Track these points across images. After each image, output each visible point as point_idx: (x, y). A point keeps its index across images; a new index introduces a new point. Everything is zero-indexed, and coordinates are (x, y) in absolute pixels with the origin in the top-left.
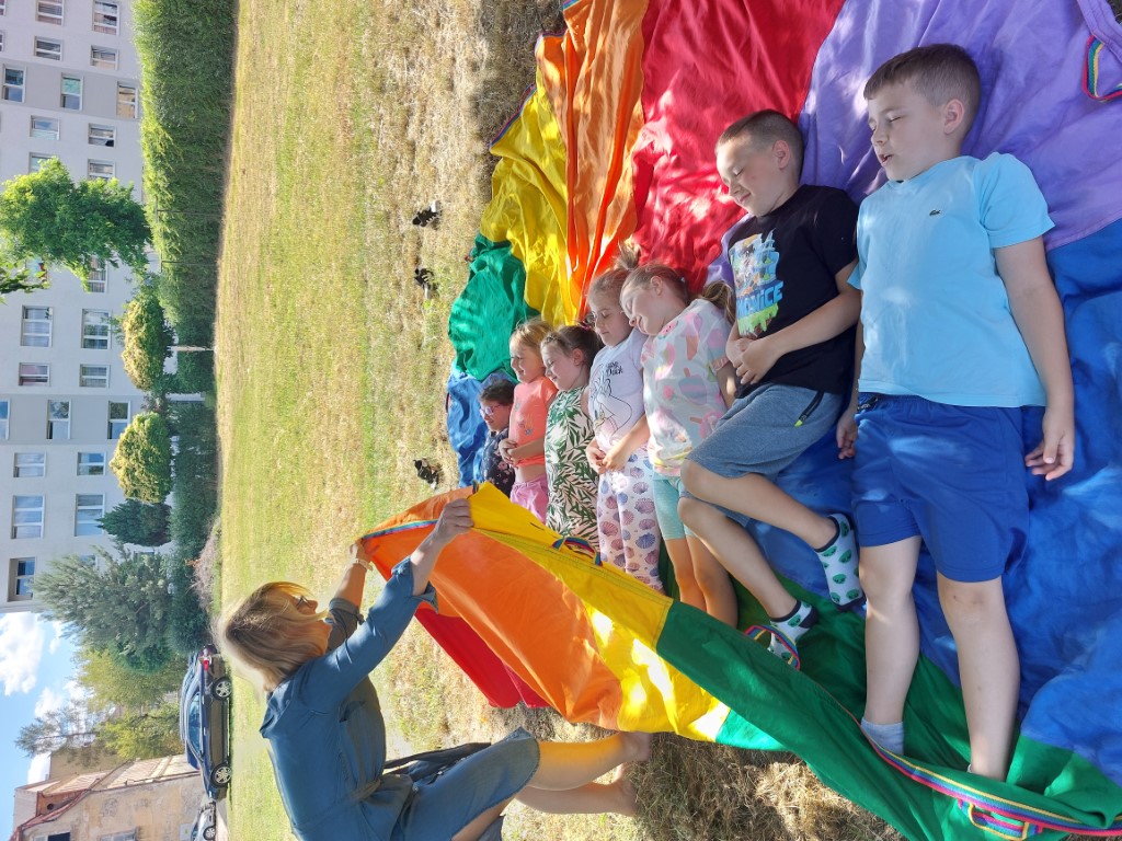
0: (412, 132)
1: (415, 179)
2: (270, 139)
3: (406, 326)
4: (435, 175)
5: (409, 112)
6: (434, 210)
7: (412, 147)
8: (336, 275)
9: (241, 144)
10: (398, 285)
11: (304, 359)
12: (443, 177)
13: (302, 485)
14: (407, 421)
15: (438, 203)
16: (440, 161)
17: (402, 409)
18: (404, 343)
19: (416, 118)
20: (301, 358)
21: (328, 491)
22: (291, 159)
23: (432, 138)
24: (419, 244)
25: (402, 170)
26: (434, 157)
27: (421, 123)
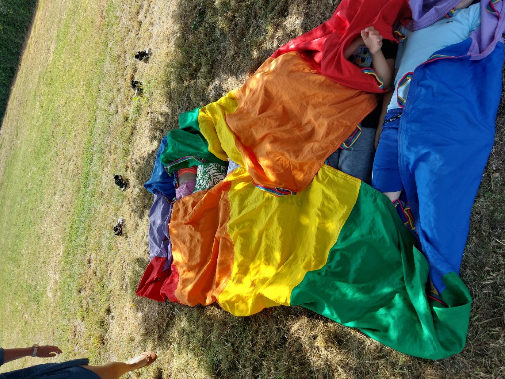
0: (140, 17)
1: (138, 39)
2: (55, 25)
3: (120, 110)
4: (150, 37)
5: (141, 7)
6: (147, 52)
7: (140, 23)
8: (82, 89)
9: (37, 29)
10: (119, 91)
11: (55, 132)
12: (155, 37)
13: (42, 195)
14: (112, 158)
15: (150, 50)
16: (155, 30)
17: (110, 152)
18: (120, 118)
19: (144, 10)
20: (53, 132)
21: (57, 197)
22: (66, 34)
23: (152, 18)
24: (135, 71)
25: (132, 35)
26: (151, 28)
27: (147, 12)
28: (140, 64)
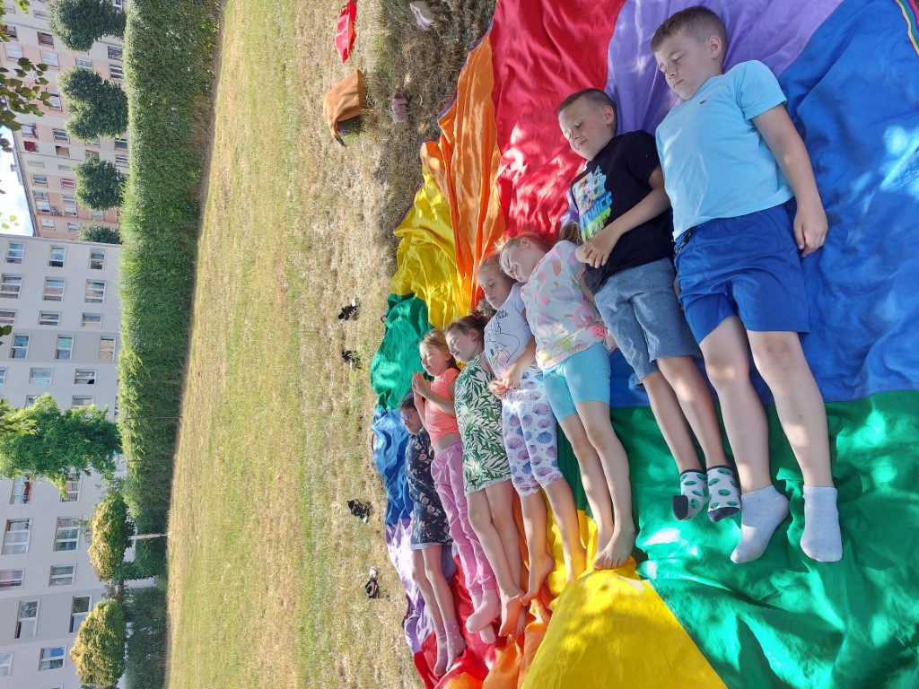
0: (334, 265)
1: (338, 294)
3: (335, 404)
4: (353, 283)
5: (331, 252)
6: (354, 305)
7: (335, 273)
8: (276, 403)
9: (197, 355)
10: (328, 377)
11: (249, 489)
12: (359, 281)
14: (339, 481)
15: (357, 300)
16: (357, 272)
17: (335, 474)
18: (337, 415)
19: (337, 253)
20: (246, 489)
22: (239, 338)
23: (349, 258)
24: (344, 338)
25: (328, 293)
26: (352, 270)
27: (341, 255)
28: (348, 325)
